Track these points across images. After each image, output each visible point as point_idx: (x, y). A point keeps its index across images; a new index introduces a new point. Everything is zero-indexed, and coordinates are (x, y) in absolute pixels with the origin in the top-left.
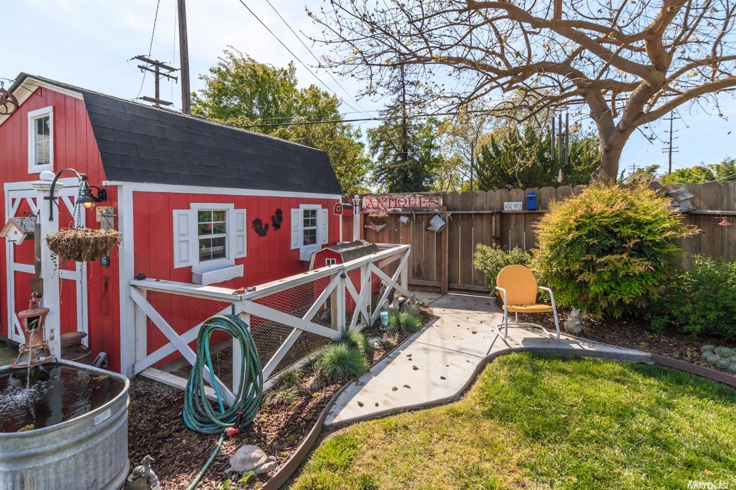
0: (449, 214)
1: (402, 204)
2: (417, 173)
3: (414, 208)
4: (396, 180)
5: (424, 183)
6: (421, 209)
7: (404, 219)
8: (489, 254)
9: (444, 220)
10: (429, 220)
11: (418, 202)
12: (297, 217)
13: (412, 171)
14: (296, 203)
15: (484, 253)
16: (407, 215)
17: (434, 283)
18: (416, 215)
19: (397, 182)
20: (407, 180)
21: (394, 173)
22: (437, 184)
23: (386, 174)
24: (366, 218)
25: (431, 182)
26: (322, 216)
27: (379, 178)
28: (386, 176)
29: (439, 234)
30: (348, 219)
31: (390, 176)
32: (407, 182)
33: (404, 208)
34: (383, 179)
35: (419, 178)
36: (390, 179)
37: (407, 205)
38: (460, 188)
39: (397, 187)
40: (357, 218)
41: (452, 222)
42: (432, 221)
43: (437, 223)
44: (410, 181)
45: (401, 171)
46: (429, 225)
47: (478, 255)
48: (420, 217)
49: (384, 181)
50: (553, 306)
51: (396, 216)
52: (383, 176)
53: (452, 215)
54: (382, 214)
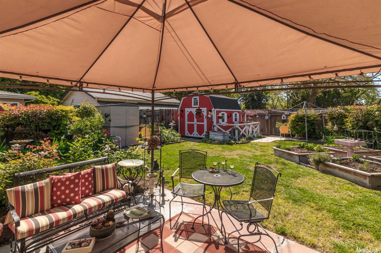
0: (270, 115)
1: (257, 112)
2: (259, 97)
3: (260, 114)
4: (248, 100)
5: (263, 101)
6: (262, 114)
7: (257, 116)
8: (279, 124)
9: (269, 116)
10: (264, 117)
11: (261, 112)
12: (234, 115)
13: (256, 96)
14: (233, 112)
15: (278, 123)
16: (258, 115)
17: (267, 133)
18: (261, 115)
19: (248, 101)
20: (254, 100)
21: (247, 97)
22: (270, 102)
23: (242, 97)
24: (247, 116)
25: (267, 100)
26: (238, 115)
27: (239, 99)
28: (243, 98)
29: (267, 120)
30: (243, 116)
31: (245, 98)
32: (254, 101)
33: (257, 113)
34: (241, 100)
35: (260, 99)
36: (245, 100)
37: (258, 113)
38: (284, 104)
39: (249, 104)
40: (246, 116)
41: (271, 117)
42: (265, 117)
43: (267, 117)
44: (256, 101)
45: (250, 96)
46: (264, 118)
47: (277, 124)
48: (262, 116)
49: (242, 100)
50: (290, 133)
51: (255, 115)
52: (241, 98)
53: (271, 115)
54: (252, 115)
